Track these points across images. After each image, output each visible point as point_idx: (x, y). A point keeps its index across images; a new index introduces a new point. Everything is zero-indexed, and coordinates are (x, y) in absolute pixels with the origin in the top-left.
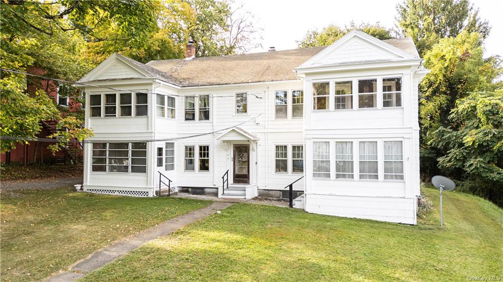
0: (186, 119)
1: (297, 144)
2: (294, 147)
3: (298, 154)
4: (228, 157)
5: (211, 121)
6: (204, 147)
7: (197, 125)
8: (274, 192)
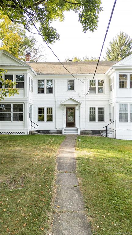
0: (39, 93)
1: (100, 107)
2: (99, 108)
3: (101, 112)
4: (63, 113)
5: (54, 94)
6: (50, 108)
7: (46, 96)
8: (88, 131)
